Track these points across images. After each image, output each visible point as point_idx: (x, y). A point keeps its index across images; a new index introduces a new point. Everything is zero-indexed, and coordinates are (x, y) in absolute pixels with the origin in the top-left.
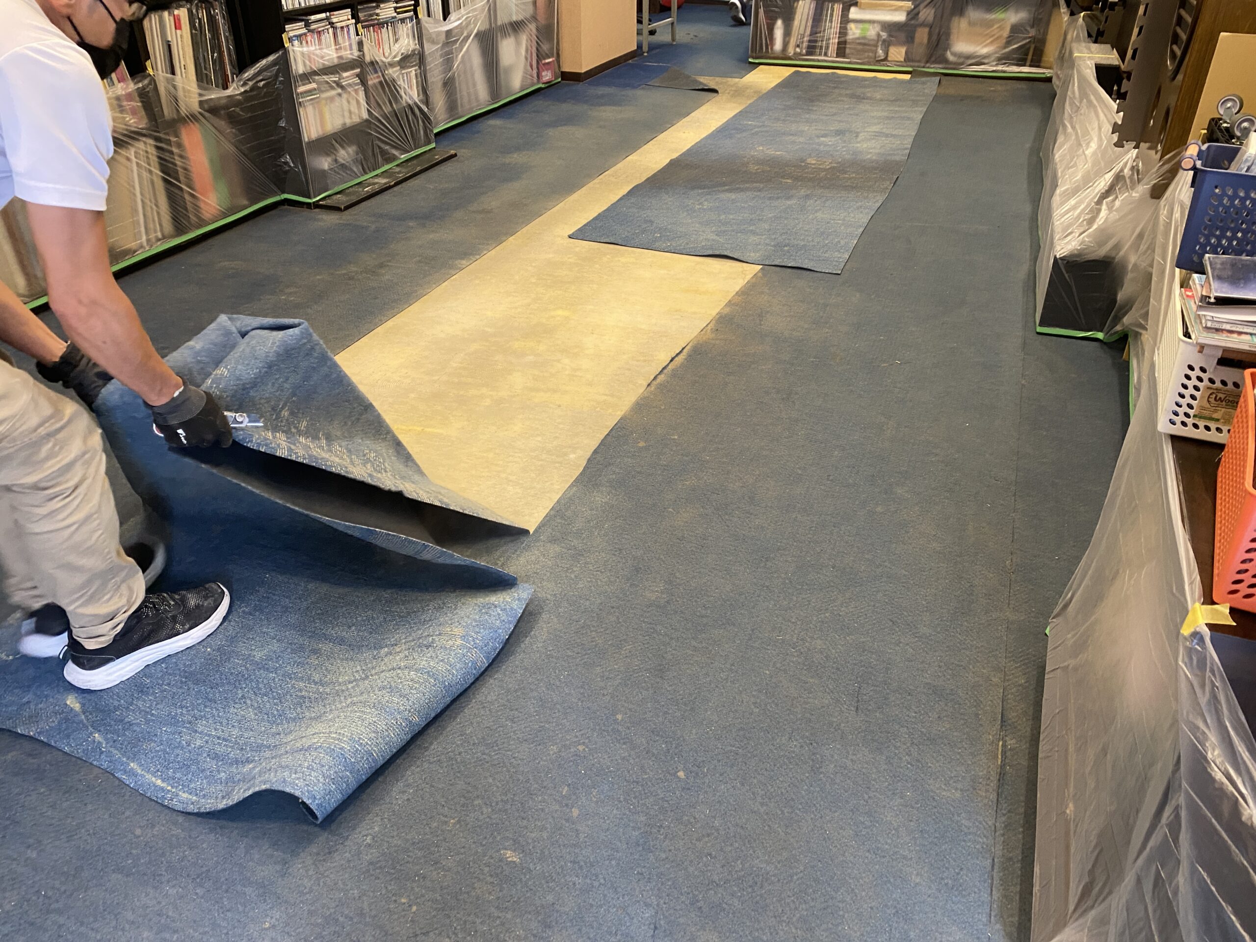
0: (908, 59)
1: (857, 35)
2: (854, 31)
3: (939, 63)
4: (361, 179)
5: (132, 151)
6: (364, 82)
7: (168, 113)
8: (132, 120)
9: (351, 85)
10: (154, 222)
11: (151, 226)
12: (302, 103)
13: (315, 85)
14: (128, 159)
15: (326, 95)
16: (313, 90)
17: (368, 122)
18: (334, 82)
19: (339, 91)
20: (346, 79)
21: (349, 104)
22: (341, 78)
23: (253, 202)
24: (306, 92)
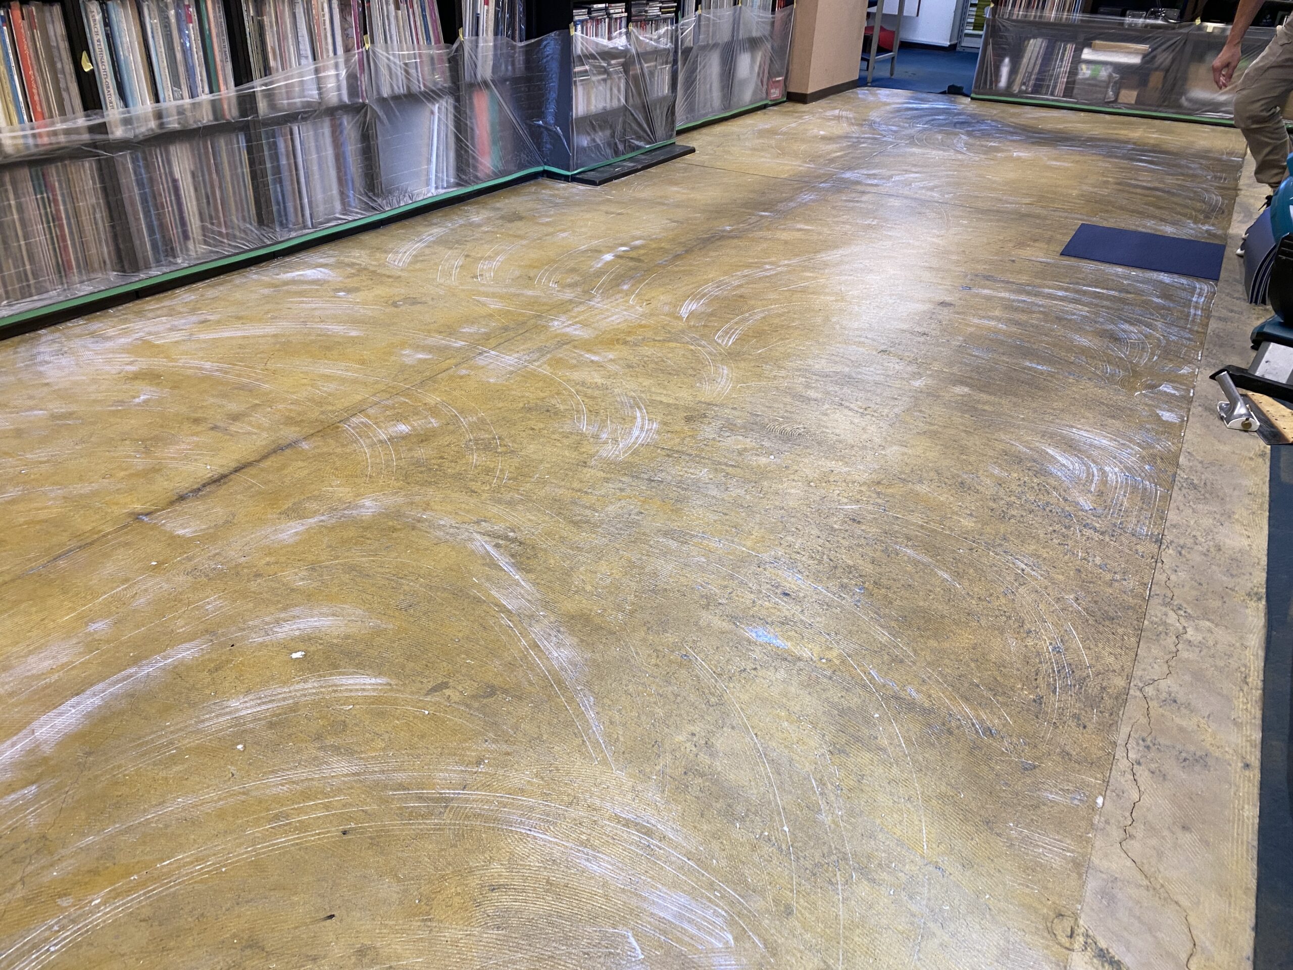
0: (1139, 102)
1: (1087, 76)
2: (1085, 71)
3: (1172, 107)
4: (612, 161)
5: (437, 105)
6: (626, 72)
7: (467, 77)
8: (440, 79)
9: (617, 72)
10: (443, 172)
11: (440, 175)
12: (575, 82)
13: (587, 67)
14: (432, 113)
15: (594, 78)
16: (586, 71)
17: (625, 108)
18: (603, 67)
19: (605, 76)
20: (613, 66)
21: (611, 89)
22: (609, 64)
23: (521, 167)
24: (580, 72)
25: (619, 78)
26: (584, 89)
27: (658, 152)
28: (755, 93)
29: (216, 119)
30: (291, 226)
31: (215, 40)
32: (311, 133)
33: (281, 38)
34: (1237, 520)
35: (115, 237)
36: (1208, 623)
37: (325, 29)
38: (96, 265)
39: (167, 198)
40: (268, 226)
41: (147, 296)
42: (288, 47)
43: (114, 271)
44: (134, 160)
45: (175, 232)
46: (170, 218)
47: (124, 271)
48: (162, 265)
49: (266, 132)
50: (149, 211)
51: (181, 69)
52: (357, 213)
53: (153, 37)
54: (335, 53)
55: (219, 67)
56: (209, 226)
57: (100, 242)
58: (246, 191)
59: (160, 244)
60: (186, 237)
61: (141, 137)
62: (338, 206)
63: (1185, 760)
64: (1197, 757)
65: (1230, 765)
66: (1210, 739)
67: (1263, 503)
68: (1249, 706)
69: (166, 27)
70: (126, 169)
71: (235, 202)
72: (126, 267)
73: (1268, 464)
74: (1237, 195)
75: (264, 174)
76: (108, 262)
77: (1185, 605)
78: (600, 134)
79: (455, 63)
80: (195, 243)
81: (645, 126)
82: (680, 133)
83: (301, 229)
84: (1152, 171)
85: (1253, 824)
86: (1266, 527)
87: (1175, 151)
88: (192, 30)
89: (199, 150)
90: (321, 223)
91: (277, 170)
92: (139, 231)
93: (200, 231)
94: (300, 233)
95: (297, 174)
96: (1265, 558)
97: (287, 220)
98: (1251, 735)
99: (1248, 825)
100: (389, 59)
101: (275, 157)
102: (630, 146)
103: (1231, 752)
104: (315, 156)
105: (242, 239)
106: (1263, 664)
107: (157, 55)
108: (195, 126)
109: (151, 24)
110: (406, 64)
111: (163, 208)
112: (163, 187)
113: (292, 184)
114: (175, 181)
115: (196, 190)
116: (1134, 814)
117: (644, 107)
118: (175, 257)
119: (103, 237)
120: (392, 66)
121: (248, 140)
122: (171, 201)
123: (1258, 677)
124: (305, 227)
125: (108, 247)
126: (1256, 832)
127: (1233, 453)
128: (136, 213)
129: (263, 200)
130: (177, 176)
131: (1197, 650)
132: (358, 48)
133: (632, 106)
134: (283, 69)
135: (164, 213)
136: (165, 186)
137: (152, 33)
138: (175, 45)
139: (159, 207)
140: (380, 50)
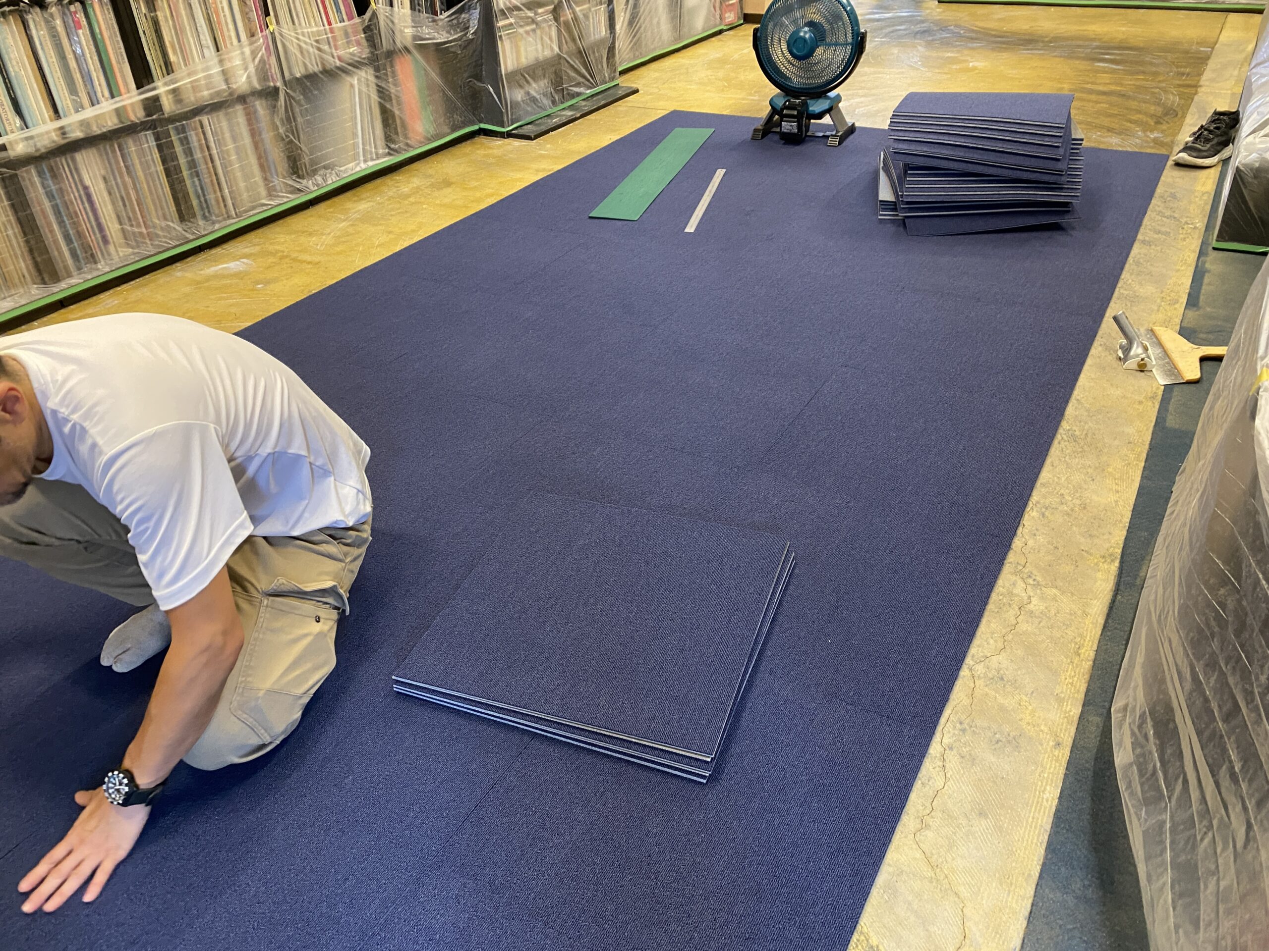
4: (549, 111)
5: (356, 78)
6: (556, 19)
7: (386, 45)
8: (357, 49)
9: (545, 21)
10: (370, 144)
11: (368, 147)
12: (501, 37)
13: (512, 20)
14: (352, 86)
15: (521, 30)
16: (511, 24)
17: (559, 57)
18: (530, 17)
19: (534, 26)
20: (541, 15)
21: (542, 39)
22: (536, 14)
23: (454, 130)
24: (504, 26)
25: (550, 26)
26: (511, 42)
27: (599, 97)
28: (707, 19)
29: (121, 122)
30: (214, 218)
31: (108, 42)
32: (224, 124)
33: (179, 31)
34: (1110, 474)
35: (31, 251)
36: (1054, 591)
37: (225, 16)
38: (17, 281)
39: (79, 207)
40: (190, 221)
41: (72, 304)
42: (188, 39)
43: (35, 284)
44: (40, 174)
45: (93, 239)
46: (86, 223)
47: (45, 283)
48: (84, 273)
49: (176, 129)
50: (63, 221)
51: (77, 76)
52: (283, 197)
53: (42, 49)
54: (239, 41)
55: (116, 70)
56: (129, 228)
57: (17, 257)
58: (162, 189)
59: (79, 252)
60: (105, 241)
61: (43, 150)
62: (263, 192)
63: (997, 742)
64: (1010, 738)
65: (1042, 745)
66: (1028, 718)
67: (1141, 452)
68: (1075, 679)
69: (54, 36)
70: (33, 184)
71: (153, 200)
72: (47, 279)
73: (1157, 406)
74: (1196, 93)
75: (178, 169)
76: (27, 276)
77: (1035, 572)
78: (534, 85)
79: (371, 32)
80: (115, 246)
81: (584, 71)
82: (622, 73)
83: (225, 219)
84: (1113, 71)
85: (1051, 807)
86: (1139, 479)
87: (1142, 45)
88: (83, 34)
89: (107, 154)
90: (246, 211)
91: (192, 164)
92: (56, 241)
93: (120, 235)
94: (224, 224)
95: (213, 167)
96: (1129, 515)
97: (209, 212)
98: (1070, 711)
99: (1045, 808)
100: (298, 39)
101: (189, 152)
102: (568, 94)
103: (1046, 730)
104: (231, 146)
105: (165, 237)
106: (1100, 633)
107: (49, 66)
108: (99, 132)
109: (39, 37)
110: (317, 41)
111: (77, 216)
112: (74, 195)
113: (210, 176)
114: (86, 188)
115: (110, 193)
116: (934, 803)
117: (580, 52)
118: (96, 263)
119: (19, 252)
120: (303, 45)
121: (157, 139)
122: (85, 208)
123: (1092, 647)
124: (229, 217)
125: (24, 261)
126: (1052, 815)
127: (1124, 397)
128: (49, 225)
129: (180, 195)
130: (88, 182)
131: (1037, 621)
132: (262, 31)
133: (567, 53)
134: (186, 65)
135: (79, 222)
136: (77, 194)
137: (41, 44)
138: (67, 54)
139: (74, 216)
140: (286, 29)
